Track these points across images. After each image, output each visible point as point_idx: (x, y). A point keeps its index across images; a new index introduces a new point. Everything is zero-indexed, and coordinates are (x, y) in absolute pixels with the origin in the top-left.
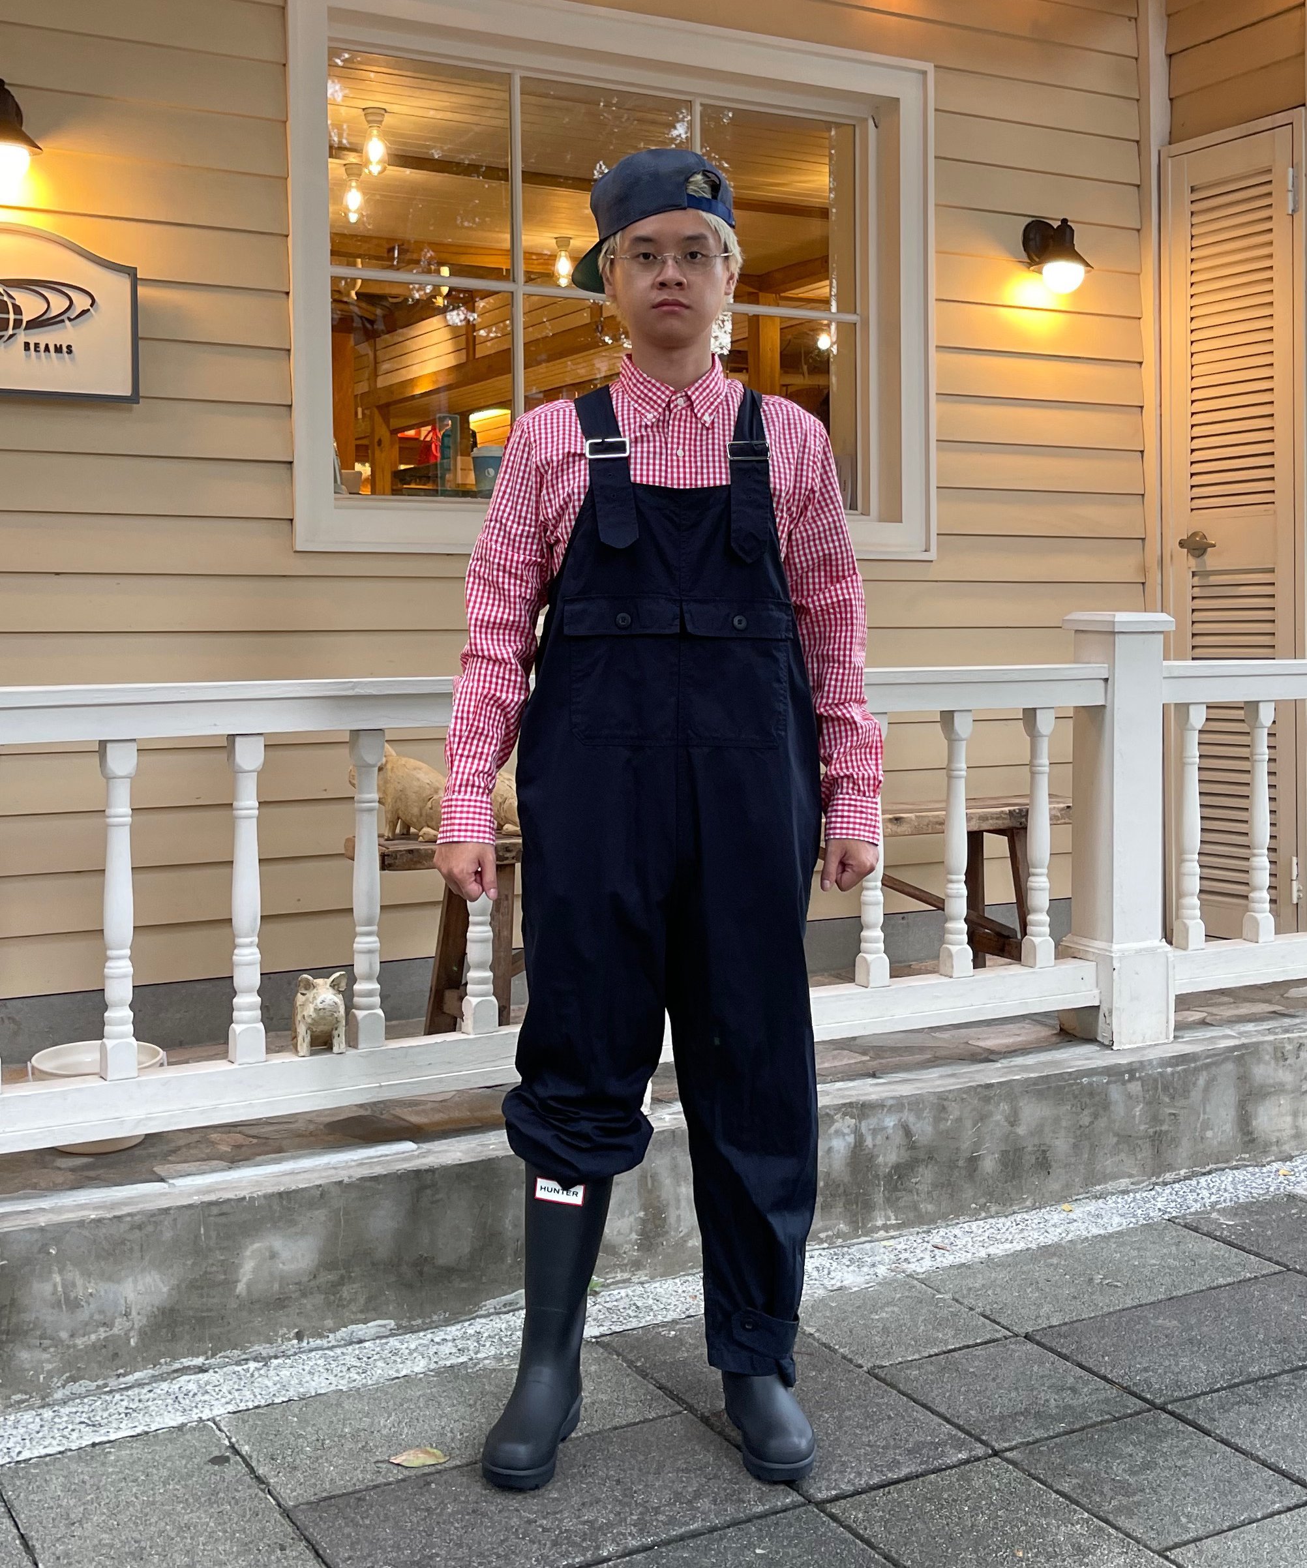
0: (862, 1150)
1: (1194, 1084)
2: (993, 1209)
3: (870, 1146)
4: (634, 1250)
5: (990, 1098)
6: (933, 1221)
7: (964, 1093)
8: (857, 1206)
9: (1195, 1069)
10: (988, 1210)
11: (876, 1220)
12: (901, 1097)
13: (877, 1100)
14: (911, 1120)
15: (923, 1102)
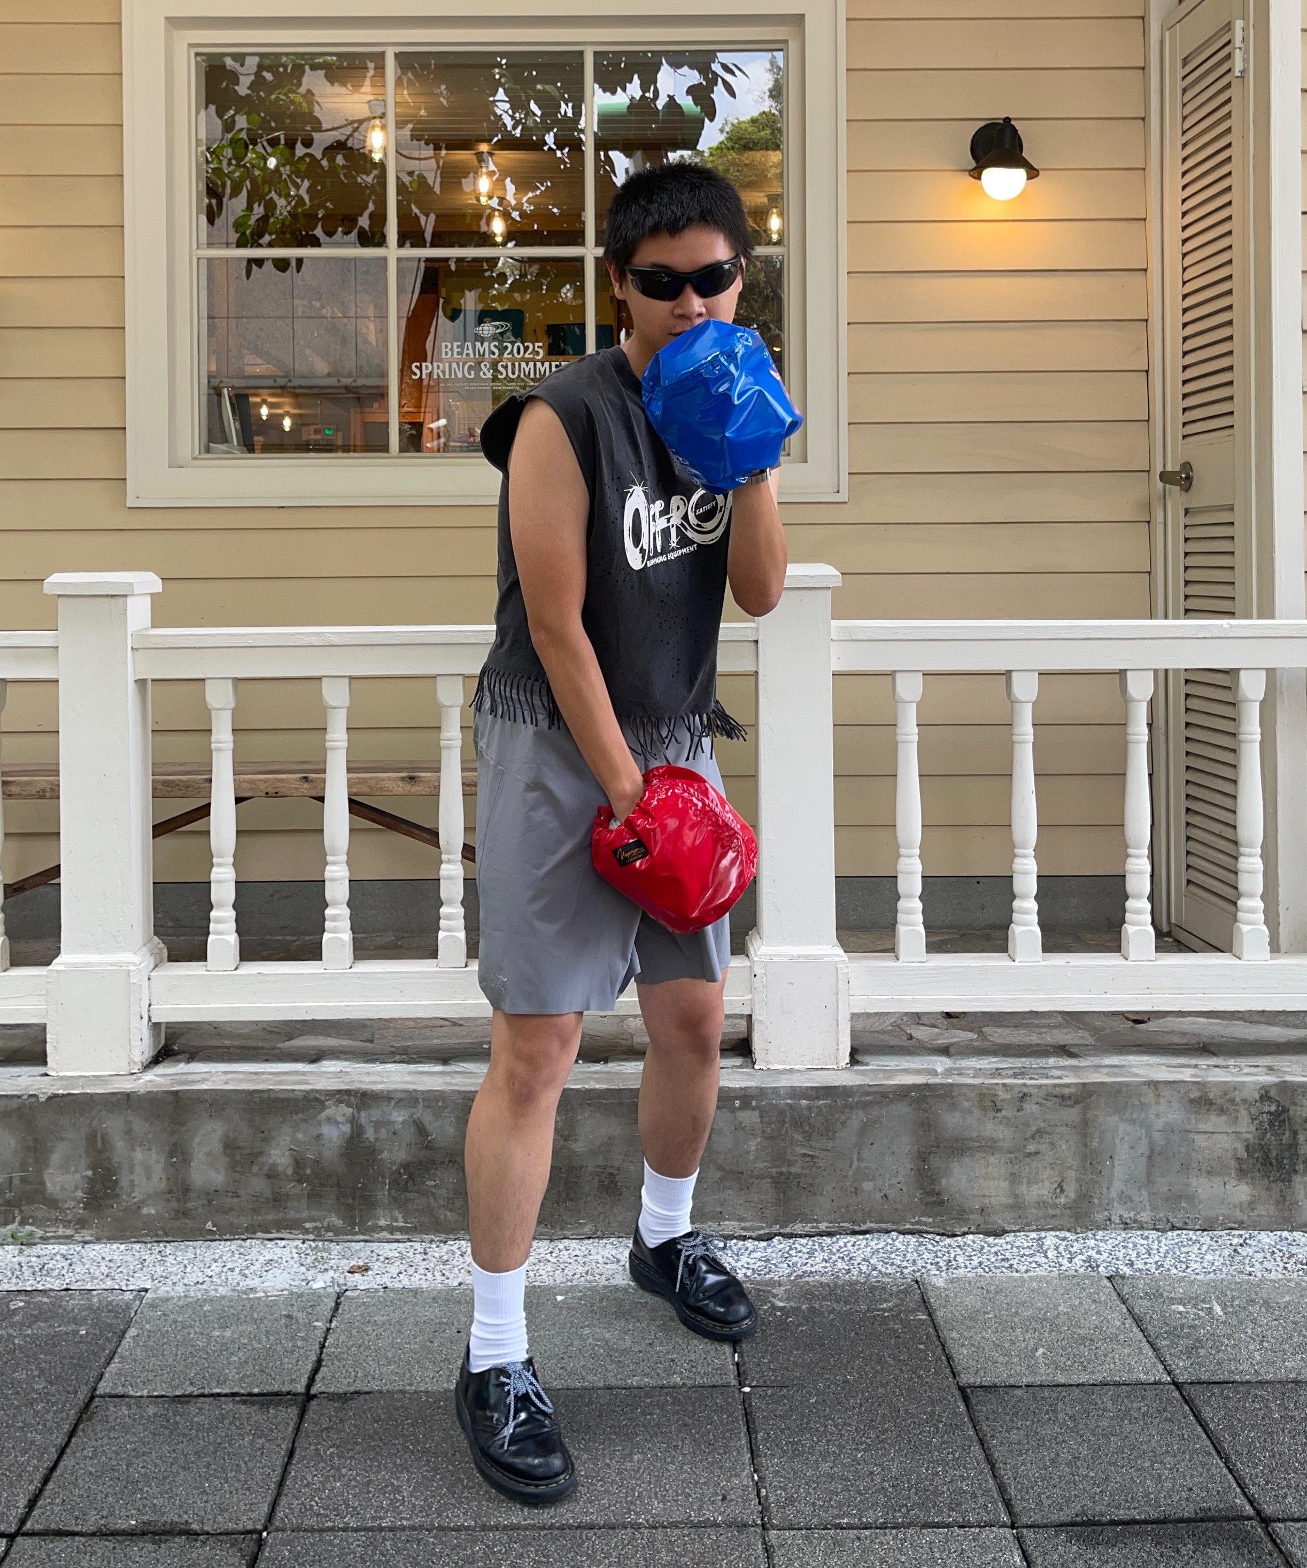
0: (360, 1142)
1: (844, 1124)
3: (371, 1139)
4: (80, 1208)
6: (453, 1231)
8: (354, 1199)
9: (846, 1106)
11: (379, 1220)
12: (415, 1091)
13: (382, 1091)
14: (427, 1118)
15: (444, 1100)
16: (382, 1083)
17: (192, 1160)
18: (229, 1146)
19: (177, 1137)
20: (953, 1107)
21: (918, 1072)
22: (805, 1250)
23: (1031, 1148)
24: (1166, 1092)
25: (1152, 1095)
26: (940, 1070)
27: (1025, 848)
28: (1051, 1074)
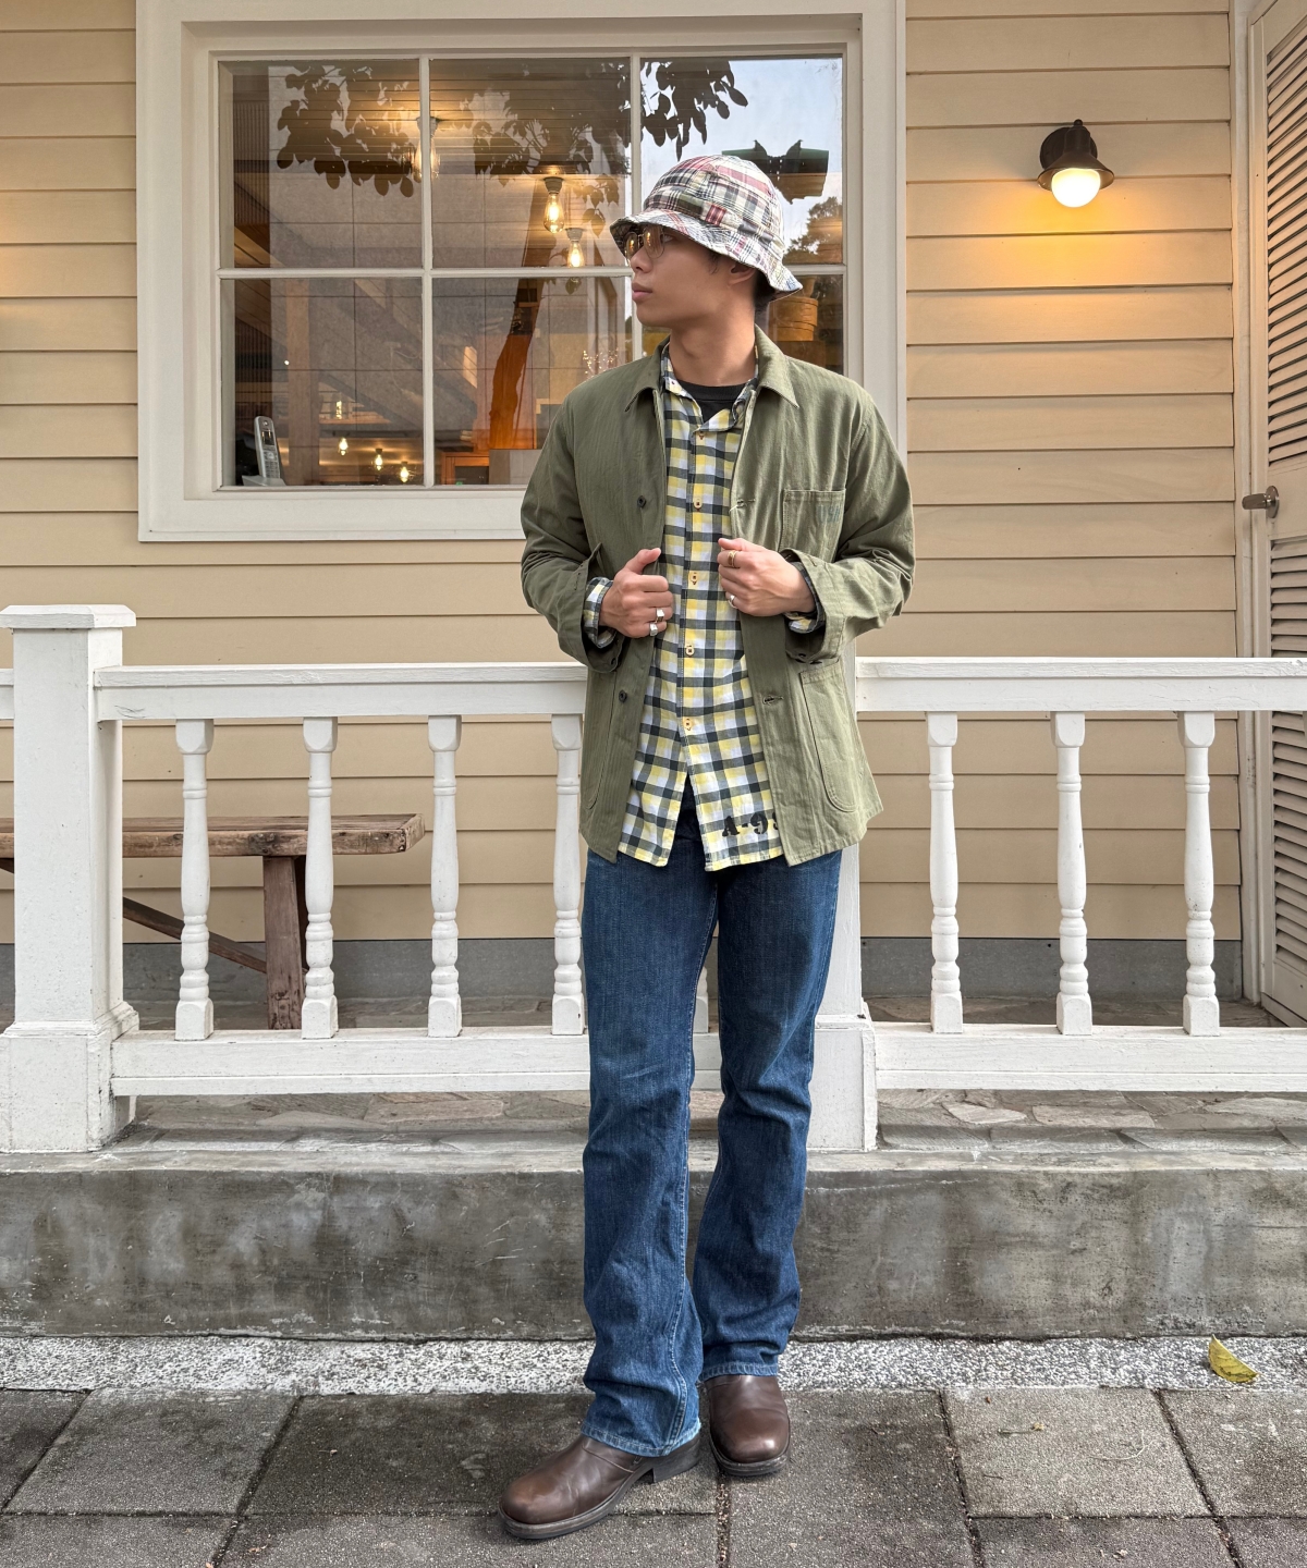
0: (334, 1231)
1: (866, 1215)
2: (526, 1330)
3: (345, 1227)
4: (28, 1298)
5: (525, 1191)
6: (433, 1329)
7: (486, 1180)
8: (325, 1292)
9: (869, 1194)
10: (517, 1330)
11: (353, 1316)
12: (393, 1173)
13: (357, 1174)
14: (406, 1204)
15: (425, 1185)
16: (358, 1164)
17: (150, 1248)
18: (189, 1233)
19: (133, 1221)
20: (989, 1197)
21: (951, 1157)
22: (820, 1357)
23: (1075, 1244)
24: (1228, 1184)
25: (1210, 1186)
26: (976, 1154)
27: (1074, 909)
28: (1100, 1161)
